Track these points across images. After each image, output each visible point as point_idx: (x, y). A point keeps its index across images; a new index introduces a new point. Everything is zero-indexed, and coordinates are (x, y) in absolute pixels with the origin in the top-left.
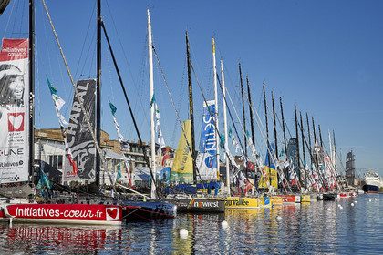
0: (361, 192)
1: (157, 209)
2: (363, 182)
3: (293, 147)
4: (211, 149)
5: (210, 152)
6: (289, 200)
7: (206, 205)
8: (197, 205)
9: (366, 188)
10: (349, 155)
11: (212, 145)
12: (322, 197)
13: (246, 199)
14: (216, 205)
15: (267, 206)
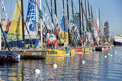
1: (8, 57)
2: (114, 40)
3: (78, 18)
6: (78, 51)
7: (34, 54)
8: (28, 54)
9: (115, 44)
10: (106, 24)
11: (33, 17)
12: (95, 49)
14: (40, 54)
15: (67, 55)
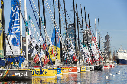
0: (116, 64)
2: (117, 57)
3: (72, 30)
4: (17, 32)
5: (16, 34)
6: (73, 71)
7: (18, 74)
8: (10, 75)
9: (119, 61)
10: (107, 37)
11: (17, 28)
12: (93, 68)
13: (45, 70)
14: (26, 74)
15: (59, 75)
